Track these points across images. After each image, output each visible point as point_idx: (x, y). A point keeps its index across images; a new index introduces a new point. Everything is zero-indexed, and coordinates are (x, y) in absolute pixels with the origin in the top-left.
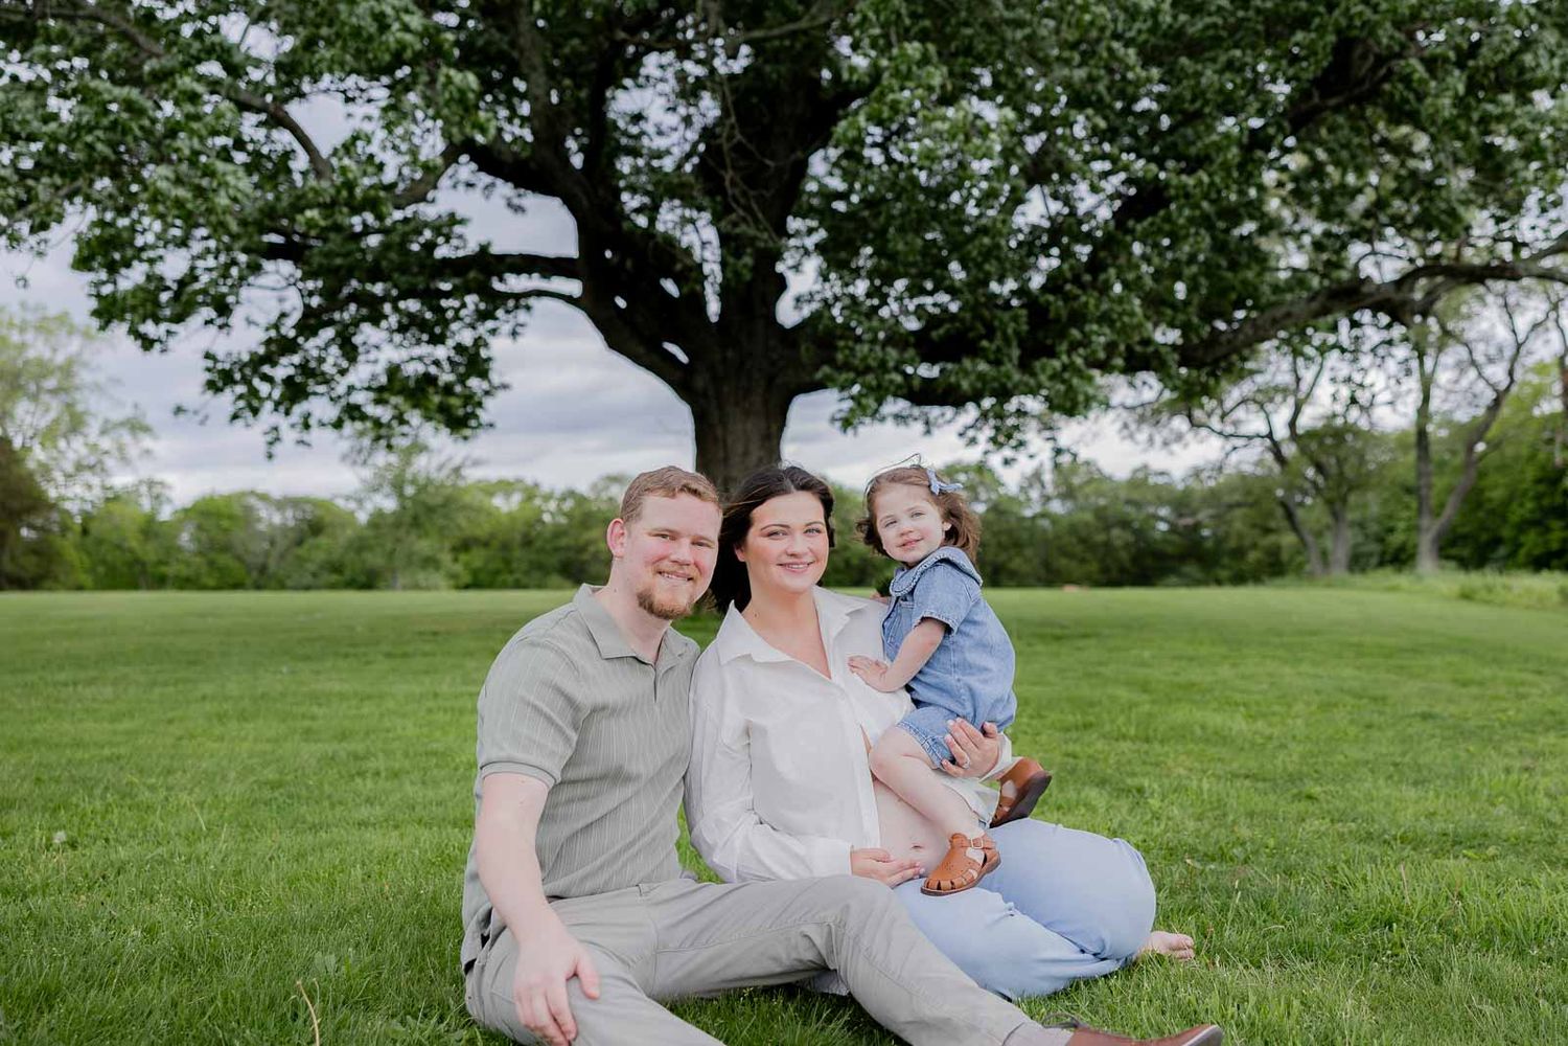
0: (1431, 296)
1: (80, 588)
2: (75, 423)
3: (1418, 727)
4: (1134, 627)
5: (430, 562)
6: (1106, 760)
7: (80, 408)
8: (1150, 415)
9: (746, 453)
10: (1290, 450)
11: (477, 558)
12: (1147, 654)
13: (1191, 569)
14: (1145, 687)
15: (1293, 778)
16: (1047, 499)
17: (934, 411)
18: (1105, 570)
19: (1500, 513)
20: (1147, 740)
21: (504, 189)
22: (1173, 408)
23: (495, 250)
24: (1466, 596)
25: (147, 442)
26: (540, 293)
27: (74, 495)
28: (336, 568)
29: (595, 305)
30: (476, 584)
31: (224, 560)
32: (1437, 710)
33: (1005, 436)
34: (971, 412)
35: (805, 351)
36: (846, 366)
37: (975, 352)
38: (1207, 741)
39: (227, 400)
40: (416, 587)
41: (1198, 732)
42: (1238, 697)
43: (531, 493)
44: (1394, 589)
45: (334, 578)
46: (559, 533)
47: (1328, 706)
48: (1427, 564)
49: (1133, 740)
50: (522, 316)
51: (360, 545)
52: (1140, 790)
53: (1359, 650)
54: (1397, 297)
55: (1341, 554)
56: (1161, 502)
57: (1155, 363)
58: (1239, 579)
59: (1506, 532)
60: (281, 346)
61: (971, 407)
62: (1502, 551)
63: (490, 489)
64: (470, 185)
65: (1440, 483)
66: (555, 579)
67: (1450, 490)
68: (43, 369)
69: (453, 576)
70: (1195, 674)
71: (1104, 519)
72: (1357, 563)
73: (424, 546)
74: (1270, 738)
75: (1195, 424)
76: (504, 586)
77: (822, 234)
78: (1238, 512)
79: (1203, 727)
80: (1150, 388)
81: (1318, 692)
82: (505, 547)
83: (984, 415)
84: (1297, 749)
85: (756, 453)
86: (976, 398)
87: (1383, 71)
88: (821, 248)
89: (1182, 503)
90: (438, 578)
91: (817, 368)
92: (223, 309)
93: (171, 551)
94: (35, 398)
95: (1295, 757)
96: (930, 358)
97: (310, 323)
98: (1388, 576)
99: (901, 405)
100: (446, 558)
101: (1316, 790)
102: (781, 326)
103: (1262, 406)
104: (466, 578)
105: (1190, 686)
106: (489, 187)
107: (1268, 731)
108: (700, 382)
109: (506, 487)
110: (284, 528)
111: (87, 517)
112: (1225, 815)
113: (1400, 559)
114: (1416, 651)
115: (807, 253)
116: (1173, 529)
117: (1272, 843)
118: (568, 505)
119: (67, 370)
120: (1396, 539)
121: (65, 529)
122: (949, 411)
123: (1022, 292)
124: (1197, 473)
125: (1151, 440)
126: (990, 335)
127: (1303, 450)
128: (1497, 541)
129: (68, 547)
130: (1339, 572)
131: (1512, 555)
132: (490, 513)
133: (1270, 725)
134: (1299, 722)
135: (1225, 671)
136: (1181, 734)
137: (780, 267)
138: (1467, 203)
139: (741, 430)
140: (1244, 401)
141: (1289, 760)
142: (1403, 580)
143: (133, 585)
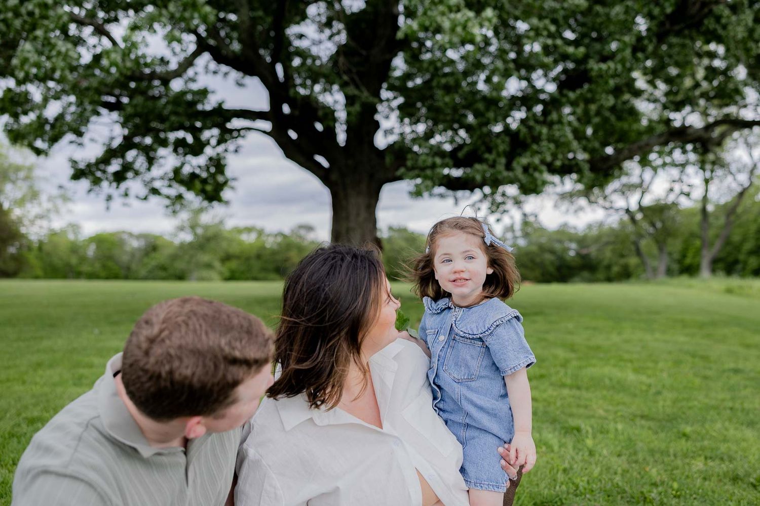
0: (723, 136)
1: (37, 277)
2: (34, 195)
3: (735, 379)
4: (563, 309)
5: (209, 266)
6: (555, 403)
7: (36, 189)
8: (569, 196)
9: (358, 215)
10: (639, 216)
11: (233, 264)
12: (570, 326)
13: (586, 274)
14: (572, 348)
15: (672, 419)
16: (515, 238)
17: (460, 193)
18: (543, 275)
19: (738, 248)
20: (578, 388)
21: (234, 74)
22: (580, 194)
23: (226, 106)
24: (729, 291)
25: (70, 206)
26: (249, 129)
27: (34, 232)
28: (163, 268)
29: (278, 135)
30: (232, 277)
31: (110, 264)
32: (741, 366)
33: (496, 207)
34: (478, 194)
35: (388, 160)
36: (413, 168)
37: (481, 160)
38: (613, 387)
39: (85, 183)
40: (202, 279)
41: (607, 382)
42: (626, 356)
43: (260, 232)
44: (690, 287)
45: (163, 274)
46: (274, 253)
47: (677, 363)
48: (705, 273)
49: (571, 387)
50: (240, 141)
51: (174, 257)
52: (578, 430)
53: (684, 324)
54: (705, 135)
55: (662, 268)
56: (571, 240)
57: (575, 169)
58: (609, 280)
59: (742, 257)
60: (110, 154)
61: (477, 191)
62: (739, 267)
63: (239, 231)
64: (215, 73)
65: (711, 233)
66: (272, 275)
67: (717, 236)
68: (18, 169)
69: (221, 273)
70: (599, 340)
71: (542, 249)
72: (669, 272)
73: (205, 258)
74: (650, 386)
75: (590, 202)
76: (247, 279)
77: (401, 100)
78: (610, 247)
79: (611, 379)
80: (569, 184)
81: (670, 353)
82: (248, 259)
83: (485, 196)
84: (669, 395)
85: (363, 215)
86: (481, 187)
87: (706, 10)
88: (400, 107)
89: (582, 241)
90: (214, 274)
91: (397, 169)
92: (80, 134)
93: (83, 259)
94: (14, 182)
95: (669, 403)
96: (457, 165)
97: (128, 144)
98: (685, 279)
99: (442, 190)
100: (217, 264)
101: (688, 429)
102: (377, 149)
103: (623, 193)
104: (227, 274)
105: (598, 348)
106: (226, 74)
107: (648, 381)
108: (334, 177)
109: (249, 230)
110: (139, 249)
111: (41, 243)
112: (635, 453)
113: (690, 270)
114: (714, 324)
115: (392, 110)
116: (578, 254)
117: (675, 485)
118: (279, 239)
119: (30, 169)
120: (688, 261)
121: (30, 249)
122: (467, 192)
123: (507, 130)
124: (590, 227)
125: (568, 211)
126: (489, 150)
127: (645, 216)
128: (736, 262)
129: (32, 258)
130: (662, 277)
131: (744, 269)
132: (241, 243)
133: (649, 376)
134: (665, 375)
135: (615, 338)
136: (596, 384)
137: (377, 117)
138: (746, 85)
139: (355, 202)
140: (615, 191)
141: (664, 405)
142: (694, 282)
143: (65, 276)
